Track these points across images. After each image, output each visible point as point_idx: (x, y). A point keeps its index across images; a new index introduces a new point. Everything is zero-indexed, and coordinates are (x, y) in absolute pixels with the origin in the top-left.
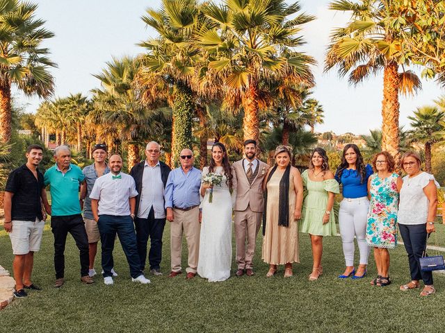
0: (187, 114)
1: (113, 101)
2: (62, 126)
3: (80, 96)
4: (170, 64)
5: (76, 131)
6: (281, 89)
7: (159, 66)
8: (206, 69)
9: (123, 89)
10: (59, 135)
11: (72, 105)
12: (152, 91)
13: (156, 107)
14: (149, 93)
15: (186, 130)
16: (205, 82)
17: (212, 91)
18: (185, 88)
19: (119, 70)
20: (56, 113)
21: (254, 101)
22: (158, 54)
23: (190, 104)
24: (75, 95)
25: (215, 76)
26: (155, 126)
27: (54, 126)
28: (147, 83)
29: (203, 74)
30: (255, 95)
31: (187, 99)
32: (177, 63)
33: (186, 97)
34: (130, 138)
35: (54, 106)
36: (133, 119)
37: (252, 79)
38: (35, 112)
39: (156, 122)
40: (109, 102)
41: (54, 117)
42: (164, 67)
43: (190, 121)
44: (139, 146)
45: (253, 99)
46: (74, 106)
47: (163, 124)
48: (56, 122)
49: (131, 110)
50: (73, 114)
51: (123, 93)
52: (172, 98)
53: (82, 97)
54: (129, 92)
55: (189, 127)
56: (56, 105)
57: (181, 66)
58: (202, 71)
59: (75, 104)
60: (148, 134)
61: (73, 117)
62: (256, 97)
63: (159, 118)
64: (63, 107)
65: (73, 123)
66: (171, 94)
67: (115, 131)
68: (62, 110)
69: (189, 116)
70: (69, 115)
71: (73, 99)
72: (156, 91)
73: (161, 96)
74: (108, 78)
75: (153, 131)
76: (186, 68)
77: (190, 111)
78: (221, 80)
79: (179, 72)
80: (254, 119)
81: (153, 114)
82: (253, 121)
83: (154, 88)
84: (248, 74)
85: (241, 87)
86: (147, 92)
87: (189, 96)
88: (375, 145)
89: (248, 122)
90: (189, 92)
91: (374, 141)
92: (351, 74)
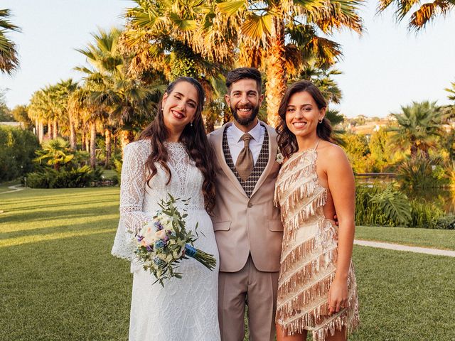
1: (100, 79)
2: (54, 116)
3: (71, 81)
4: (164, 19)
5: (68, 121)
6: (315, 42)
7: (149, 21)
8: (212, 16)
9: (111, 64)
10: (51, 126)
11: (62, 92)
12: (143, 58)
13: (150, 82)
14: (138, 61)
16: (211, 33)
17: (221, 52)
18: (185, 50)
19: (107, 42)
20: (46, 102)
21: (280, 59)
22: (147, 6)
23: (192, 72)
24: (66, 80)
25: (225, 24)
26: (151, 107)
27: (45, 116)
29: (208, 24)
30: (281, 51)
31: (188, 65)
32: (173, 16)
33: (186, 62)
34: (121, 122)
35: (44, 94)
36: (125, 101)
37: (278, 23)
38: (28, 103)
39: (152, 103)
40: (95, 80)
41: (44, 106)
42: (156, 22)
44: (134, 133)
45: (278, 56)
46: (66, 93)
48: (47, 111)
49: (123, 90)
50: (64, 101)
51: (112, 69)
52: (169, 68)
53: (73, 82)
54: (119, 67)
56: (46, 93)
57: (179, 21)
58: (207, 19)
59: (66, 90)
60: (144, 117)
61: (64, 105)
62: (282, 54)
63: (156, 98)
64: (53, 94)
65: (64, 111)
66: (167, 63)
67: (105, 115)
68: (52, 97)
70: (60, 102)
71: (63, 85)
72: (148, 58)
73: (155, 65)
74: (94, 53)
75: (149, 114)
76: (184, 22)
78: (234, 28)
79: (175, 28)
80: (281, 84)
81: (149, 93)
82: (279, 87)
83: (145, 52)
84: (272, 17)
85: (263, 36)
86: (137, 59)
87: (190, 61)
88: (408, 123)
89: (272, 89)
90: (191, 56)
91: (406, 118)
92: (412, 17)
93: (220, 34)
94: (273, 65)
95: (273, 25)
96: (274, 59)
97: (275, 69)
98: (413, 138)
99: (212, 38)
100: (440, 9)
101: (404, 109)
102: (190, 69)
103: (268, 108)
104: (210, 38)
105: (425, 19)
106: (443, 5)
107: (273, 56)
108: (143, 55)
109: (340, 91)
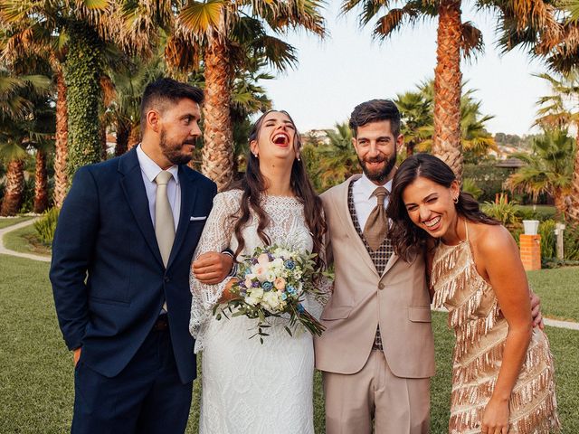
0: (91, 81)
12: (24, 38)
13: (24, 73)
14: (18, 41)
15: (88, 110)
18: (87, 32)
21: (222, 59)
26: (19, 105)
28: (17, 19)
31: (90, 55)
33: (88, 51)
37: (228, 16)
39: (21, 99)
43: (95, 93)
45: (221, 55)
47: (34, 102)
52: (57, 55)
55: (94, 105)
62: (226, 53)
63: (27, 92)
69: (93, 85)
72: (30, 38)
73: (38, 50)
75: (16, 114)
77: (96, 75)
79: (79, 3)
80: (223, 93)
81: (17, 85)
82: (220, 96)
83: (26, 31)
84: (221, 6)
85: (209, 30)
86: (15, 40)
87: (93, 49)
88: (344, 144)
89: (212, 97)
90: (94, 43)
91: (341, 138)
92: (378, 23)
93: (148, 20)
94: (214, 67)
95: (222, 17)
96: (215, 59)
97: (216, 72)
98: (349, 163)
99: (137, 24)
100: (409, 16)
101: (338, 126)
102: (92, 60)
103: (206, 121)
104: (135, 24)
105: (393, 27)
106: (413, 14)
107: (214, 55)
108: (25, 35)
109: (270, 101)
